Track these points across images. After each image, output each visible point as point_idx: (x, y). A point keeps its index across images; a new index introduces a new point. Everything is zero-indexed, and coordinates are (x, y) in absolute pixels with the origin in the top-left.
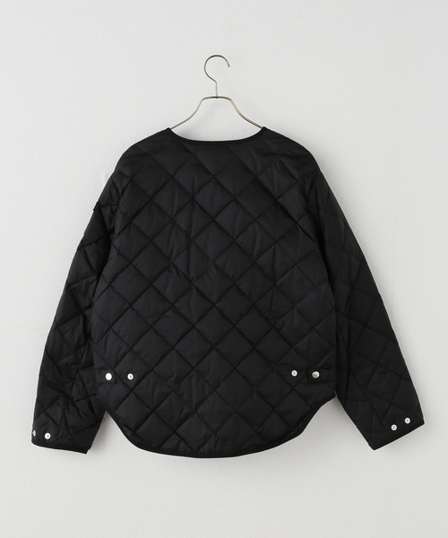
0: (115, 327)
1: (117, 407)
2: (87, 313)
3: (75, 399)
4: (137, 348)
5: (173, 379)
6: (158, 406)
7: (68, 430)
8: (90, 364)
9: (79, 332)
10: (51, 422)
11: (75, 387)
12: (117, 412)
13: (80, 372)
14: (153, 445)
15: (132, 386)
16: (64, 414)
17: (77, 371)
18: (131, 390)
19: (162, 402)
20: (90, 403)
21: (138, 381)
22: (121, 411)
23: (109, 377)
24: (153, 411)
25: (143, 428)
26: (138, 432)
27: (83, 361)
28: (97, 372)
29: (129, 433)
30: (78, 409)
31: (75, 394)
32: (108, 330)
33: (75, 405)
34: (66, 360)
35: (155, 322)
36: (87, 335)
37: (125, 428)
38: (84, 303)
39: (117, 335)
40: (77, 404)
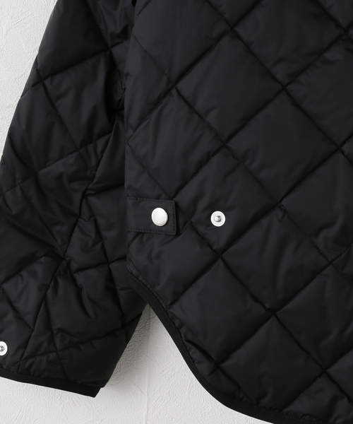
0: (186, 86)
1: (177, 297)
2: (117, 51)
3: (74, 266)
4: (240, 143)
5: (333, 231)
6: (286, 301)
7: (52, 339)
8: (115, 183)
9: (93, 97)
10: (10, 316)
11: (77, 235)
12: (176, 310)
13: (92, 200)
14: (265, 401)
15: (220, 243)
16: (44, 299)
17: (84, 196)
18: (218, 255)
19: (297, 291)
20: (110, 278)
21: (236, 231)
22: (188, 307)
23: (159, 216)
24: (272, 312)
25: (241, 356)
26: (227, 365)
27: (99, 173)
28: (130, 202)
29: (205, 367)
30: (79, 291)
31: (75, 253)
32: (167, 92)
33: (74, 281)
34: (57, 167)
35: (294, 77)
36: (113, 108)
37: (196, 354)
38: (112, 25)
39: (190, 106)
40: (80, 278)
